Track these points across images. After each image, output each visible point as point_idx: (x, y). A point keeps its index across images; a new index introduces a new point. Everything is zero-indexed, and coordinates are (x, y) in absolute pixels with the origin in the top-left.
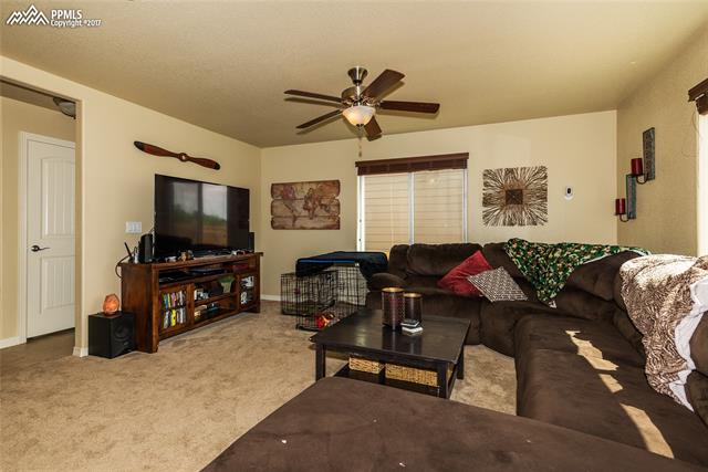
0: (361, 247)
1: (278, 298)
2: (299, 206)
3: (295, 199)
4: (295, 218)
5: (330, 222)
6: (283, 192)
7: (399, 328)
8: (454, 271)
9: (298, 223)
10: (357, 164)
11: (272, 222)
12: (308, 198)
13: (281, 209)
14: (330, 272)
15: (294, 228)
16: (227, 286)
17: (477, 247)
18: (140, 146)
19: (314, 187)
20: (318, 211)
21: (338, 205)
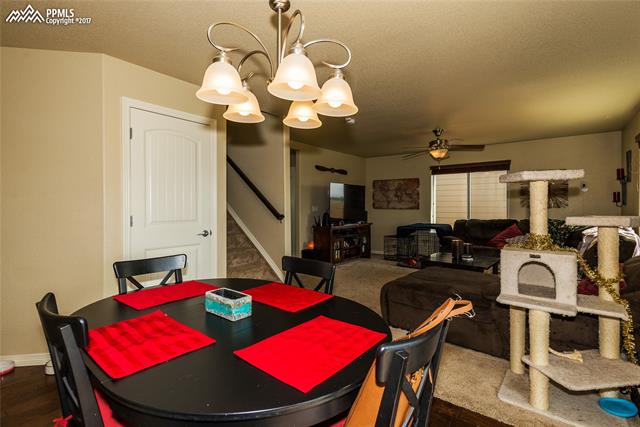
0: (433, 221)
1: (382, 253)
2: (391, 195)
3: (389, 190)
4: (389, 202)
5: (413, 205)
6: (381, 185)
7: (461, 258)
8: (499, 235)
9: (391, 205)
10: (432, 168)
11: (374, 204)
12: (397, 190)
13: (379, 196)
14: (413, 236)
15: (388, 208)
16: (356, 241)
17: (515, 221)
18: (318, 167)
19: (402, 182)
20: (405, 197)
21: (418, 194)
